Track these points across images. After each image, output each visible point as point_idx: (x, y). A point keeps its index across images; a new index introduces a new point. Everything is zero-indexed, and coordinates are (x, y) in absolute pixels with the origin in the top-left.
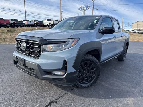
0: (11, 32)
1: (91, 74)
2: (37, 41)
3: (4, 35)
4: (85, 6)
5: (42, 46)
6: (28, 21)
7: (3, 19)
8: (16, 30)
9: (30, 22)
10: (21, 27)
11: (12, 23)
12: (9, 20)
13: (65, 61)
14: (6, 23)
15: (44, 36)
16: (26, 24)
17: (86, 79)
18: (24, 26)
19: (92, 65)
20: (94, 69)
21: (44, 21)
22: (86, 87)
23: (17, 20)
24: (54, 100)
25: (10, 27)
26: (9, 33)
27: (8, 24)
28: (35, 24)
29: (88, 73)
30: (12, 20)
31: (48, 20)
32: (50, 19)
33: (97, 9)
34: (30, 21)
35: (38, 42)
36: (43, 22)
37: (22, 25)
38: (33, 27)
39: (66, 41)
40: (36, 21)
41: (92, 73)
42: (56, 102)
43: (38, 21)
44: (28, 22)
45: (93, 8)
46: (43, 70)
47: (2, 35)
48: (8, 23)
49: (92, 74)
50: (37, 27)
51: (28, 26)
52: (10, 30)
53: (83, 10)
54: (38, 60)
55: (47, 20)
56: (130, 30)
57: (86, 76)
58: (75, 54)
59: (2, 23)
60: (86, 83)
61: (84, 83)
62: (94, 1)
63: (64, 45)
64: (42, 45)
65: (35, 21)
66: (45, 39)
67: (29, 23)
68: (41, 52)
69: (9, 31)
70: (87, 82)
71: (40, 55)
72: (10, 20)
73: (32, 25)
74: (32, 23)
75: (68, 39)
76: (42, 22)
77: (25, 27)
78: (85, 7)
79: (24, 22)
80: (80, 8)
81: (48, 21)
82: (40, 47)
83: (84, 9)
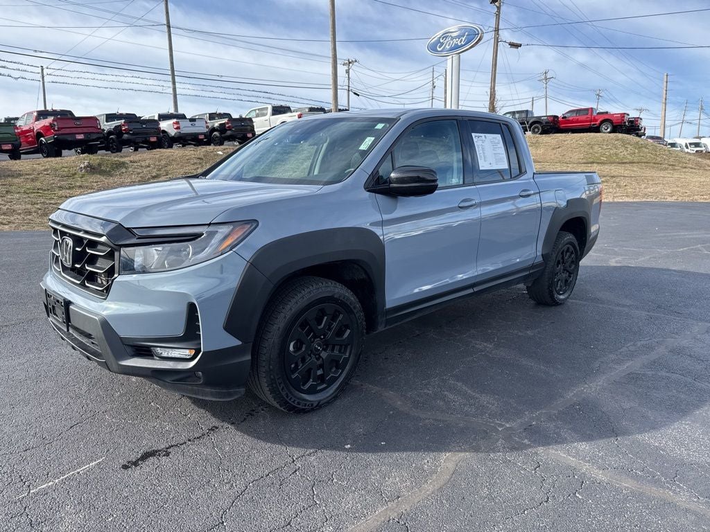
0: (103, 173)
1: (336, 352)
2: (101, 236)
3: (70, 188)
4: (460, 29)
5: (116, 254)
6: (183, 117)
7: (70, 113)
8: (124, 163)
9: (189, 124)
10: (152, 146)
11: (110, 133)
12: (94, 119)
13: (192, 308)
14: (85, 130)
15: (125, 219)
16: (172, 132)
17: (320, 372)
18: (165, 141)
19: (341, 316)
20: (345, 331)
21: (257, 116)
22: (319, 406)
23: (131, 118)
24: (163, 447)
25: (101, 149)
26: (92, 179)
27: (94, 137)
28: (214, 130)
29: (324, 350)
30: (110, 117)
31: (278, 110)
32: (283, 104)
33: (517, 46)
34: (192, 120)
35: (103, 239)
36: (250, 120)
37: (153, 139)
38: (208, 143)
39: (200, 235)
40: (221, 116)
41: (337, 348)
42: (167, 454)
43: (228, 115)
44: (183, 123)
45: (497, 41)
46: (121, 338)
47: (61, 188)
48: (91, 130)
49: (340, 351)
50: (221, 144)
51: (184, 140)
52: (100, 165)
53: (451, 49)
54: (105, 304)
55: (270, 110)
56: (703, 141)
57: (319, 362)
58: (233, 281)
59: (68, 131)
60: (319, 388)
61: (312, 391)
62: (499, 8)
63: (194, 248)
64: (116, 250)
65: (212, 116)
66: (128, 229)
67: (187, 128)
68: (116, 275)
69: (92, 169)
70: (324, 386)
71: (112, 284)
72: (102, 120)
73: (201, 137)
74: (200, 128)
75: (209, 225)
76: (245, 119)
77: (170, 146)
78: (458, 37)
79: (164, 125)
80: (438, 41)
81: (273, 114)
82: (110, 256)
83: (457, 47)
